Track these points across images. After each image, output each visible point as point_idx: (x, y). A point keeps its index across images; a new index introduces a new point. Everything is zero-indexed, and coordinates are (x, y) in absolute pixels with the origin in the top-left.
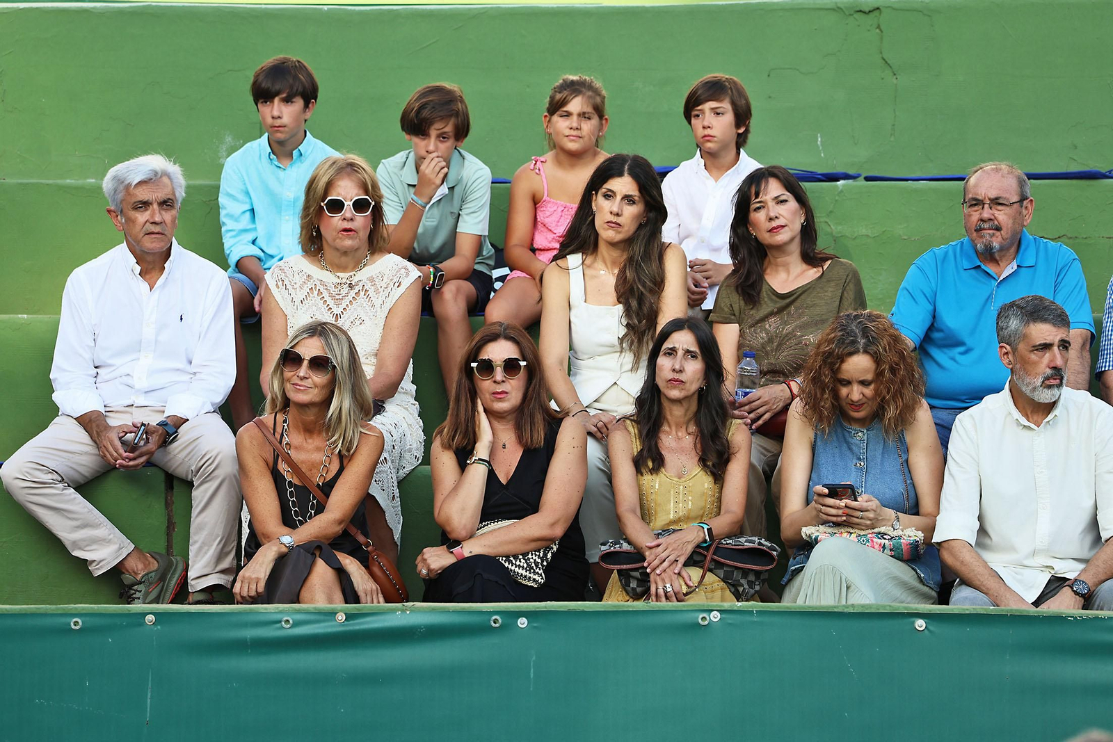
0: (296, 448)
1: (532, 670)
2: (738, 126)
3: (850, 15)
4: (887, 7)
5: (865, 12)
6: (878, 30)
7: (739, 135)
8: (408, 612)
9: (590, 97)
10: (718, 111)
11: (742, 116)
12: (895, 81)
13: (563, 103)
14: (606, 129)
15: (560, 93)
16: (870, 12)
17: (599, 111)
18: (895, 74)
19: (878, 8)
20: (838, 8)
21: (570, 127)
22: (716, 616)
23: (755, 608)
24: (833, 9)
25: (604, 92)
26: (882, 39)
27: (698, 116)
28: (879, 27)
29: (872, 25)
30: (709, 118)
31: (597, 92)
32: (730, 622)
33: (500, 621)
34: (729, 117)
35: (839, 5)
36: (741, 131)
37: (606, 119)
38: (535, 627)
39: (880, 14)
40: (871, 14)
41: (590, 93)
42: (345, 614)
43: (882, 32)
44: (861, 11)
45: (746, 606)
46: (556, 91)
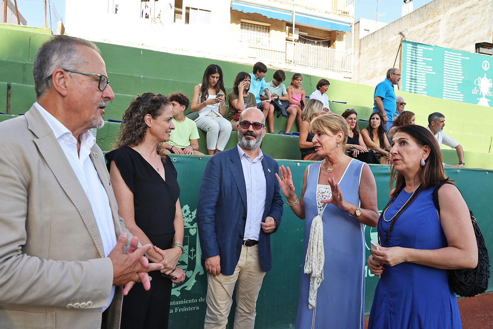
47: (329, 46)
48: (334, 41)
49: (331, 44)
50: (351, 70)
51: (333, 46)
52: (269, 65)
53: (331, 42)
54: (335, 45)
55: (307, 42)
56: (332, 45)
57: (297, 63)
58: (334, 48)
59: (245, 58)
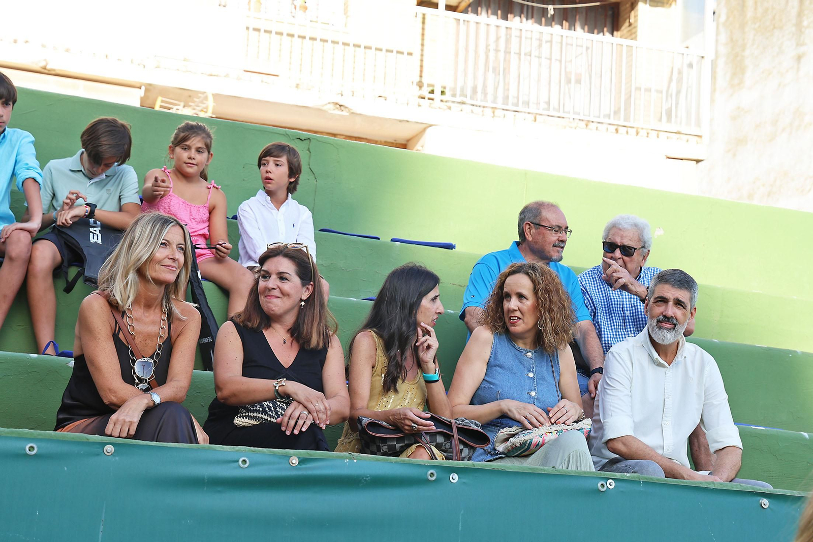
0: (136, 320)
1: (460, 524)
2: (290, 176)
3: (293, 140)
4: (314, 139)
5: (302, 140)
6: (307, 152)
7: (291, 183)
8: (355, 461)
9: (203, 138)
10: (278, 163)
11: (294, 171)
12: (315, 183)
13: (185, 139)
14: (210, 161)
15: (183, 132)
16: (305, 140)
17: (208, 147)
18: (316, 178)
19: (309, 139)
20: (287, 134)
21: (189, 157)
22: (612, 484)
23: (642, 479)
24: (284, 135)
25: (212, 136)
26: (310, 157)
27: (265, 164)
28: (309, 150)
29: (304, 148)
30: (271, 166)
31: (209, 136)
32: (622, 490)
33: (435, 474)
34: (284, 169)
35: (288, 133)
36: (292, 180)
37: (212, 154)
38: (464, 483)
39: (310, 142)
40: (305, 141)
41: (204, 135)
42: (299, 458)
43: (310, 153)
44: (299, 139)
45: (634, 477)
46: (180, 131)
47: (615, 26)
48: (633, 6)
49: (621, 19)
50: (698, 124)
51: (630, 25)
52: (331, 106)
53: (622, 8)
54: (636, 21)
55: (517, 9)
56: (627, 24)
57: (458, 99)
58: (632, 35)
59: (227, 76)
